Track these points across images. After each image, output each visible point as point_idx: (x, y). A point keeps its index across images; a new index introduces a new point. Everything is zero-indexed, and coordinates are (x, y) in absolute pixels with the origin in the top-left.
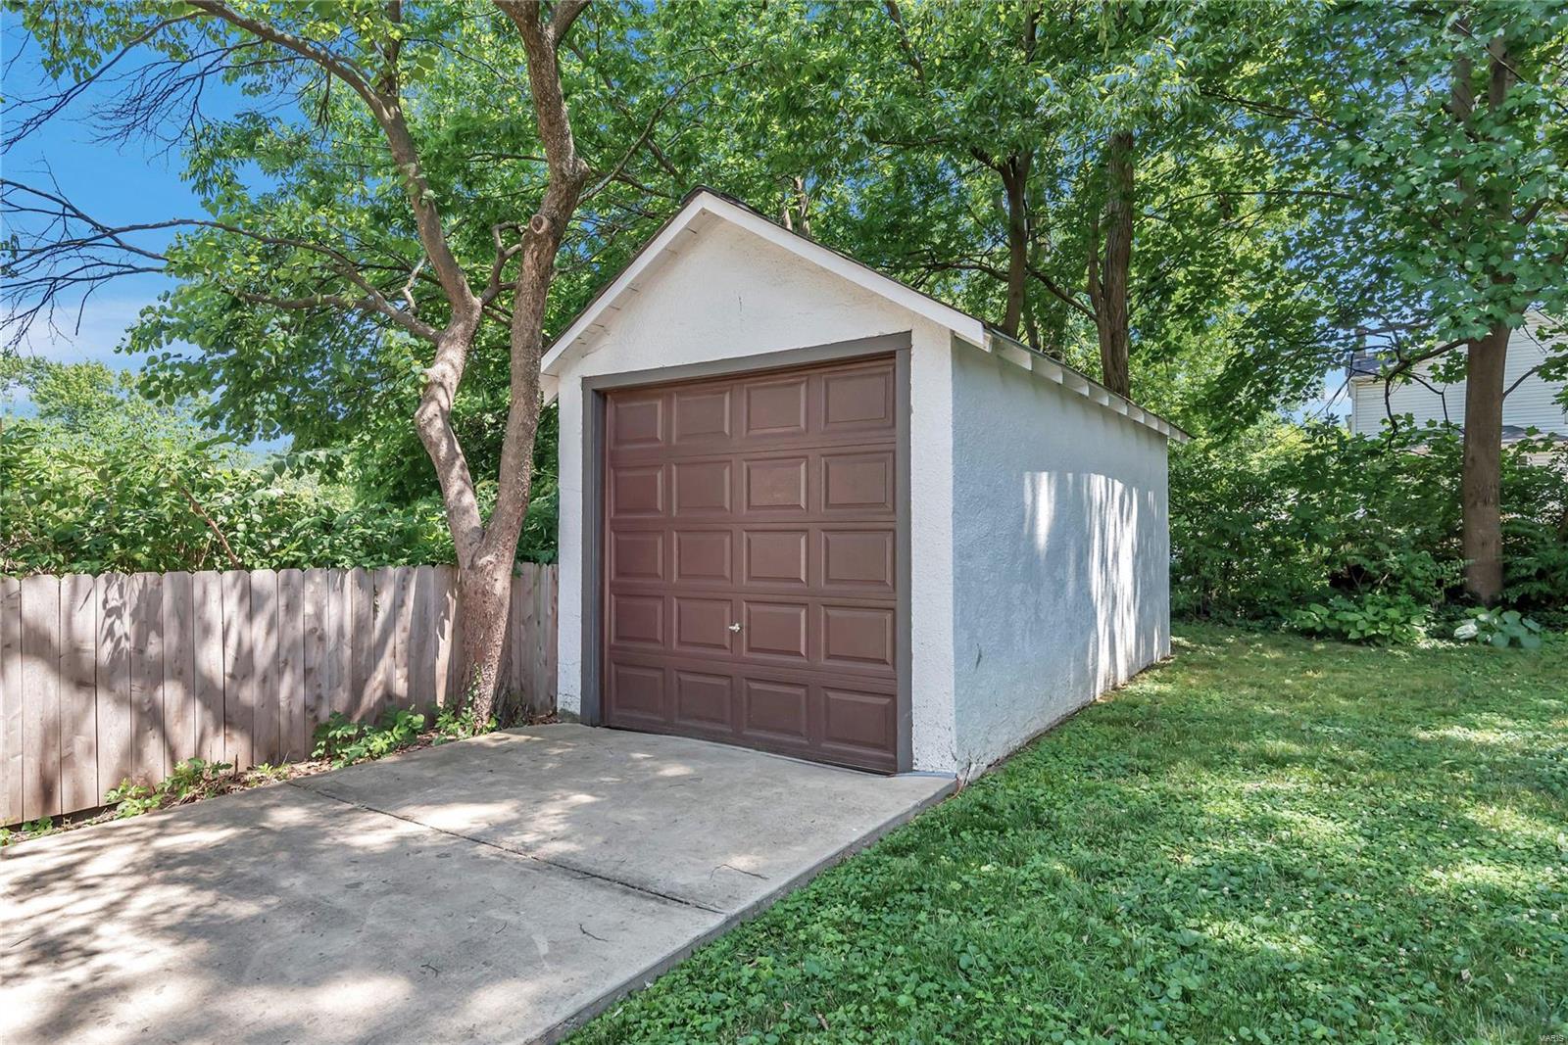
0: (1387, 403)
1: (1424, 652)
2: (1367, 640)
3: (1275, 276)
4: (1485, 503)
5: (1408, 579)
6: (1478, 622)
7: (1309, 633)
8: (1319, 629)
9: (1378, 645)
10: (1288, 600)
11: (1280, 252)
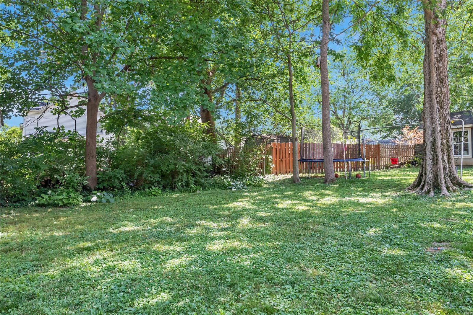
0: (58, 121)
1: (84, 207)
2: (65, 205)
3: (14, 66)
4: (93, 157)
5: (72, 183)
6: (97, 196)
7: (42, 205)
8: (46, 203)
9: (69, 207)
10: (28, 194)
11: (17, 57)
